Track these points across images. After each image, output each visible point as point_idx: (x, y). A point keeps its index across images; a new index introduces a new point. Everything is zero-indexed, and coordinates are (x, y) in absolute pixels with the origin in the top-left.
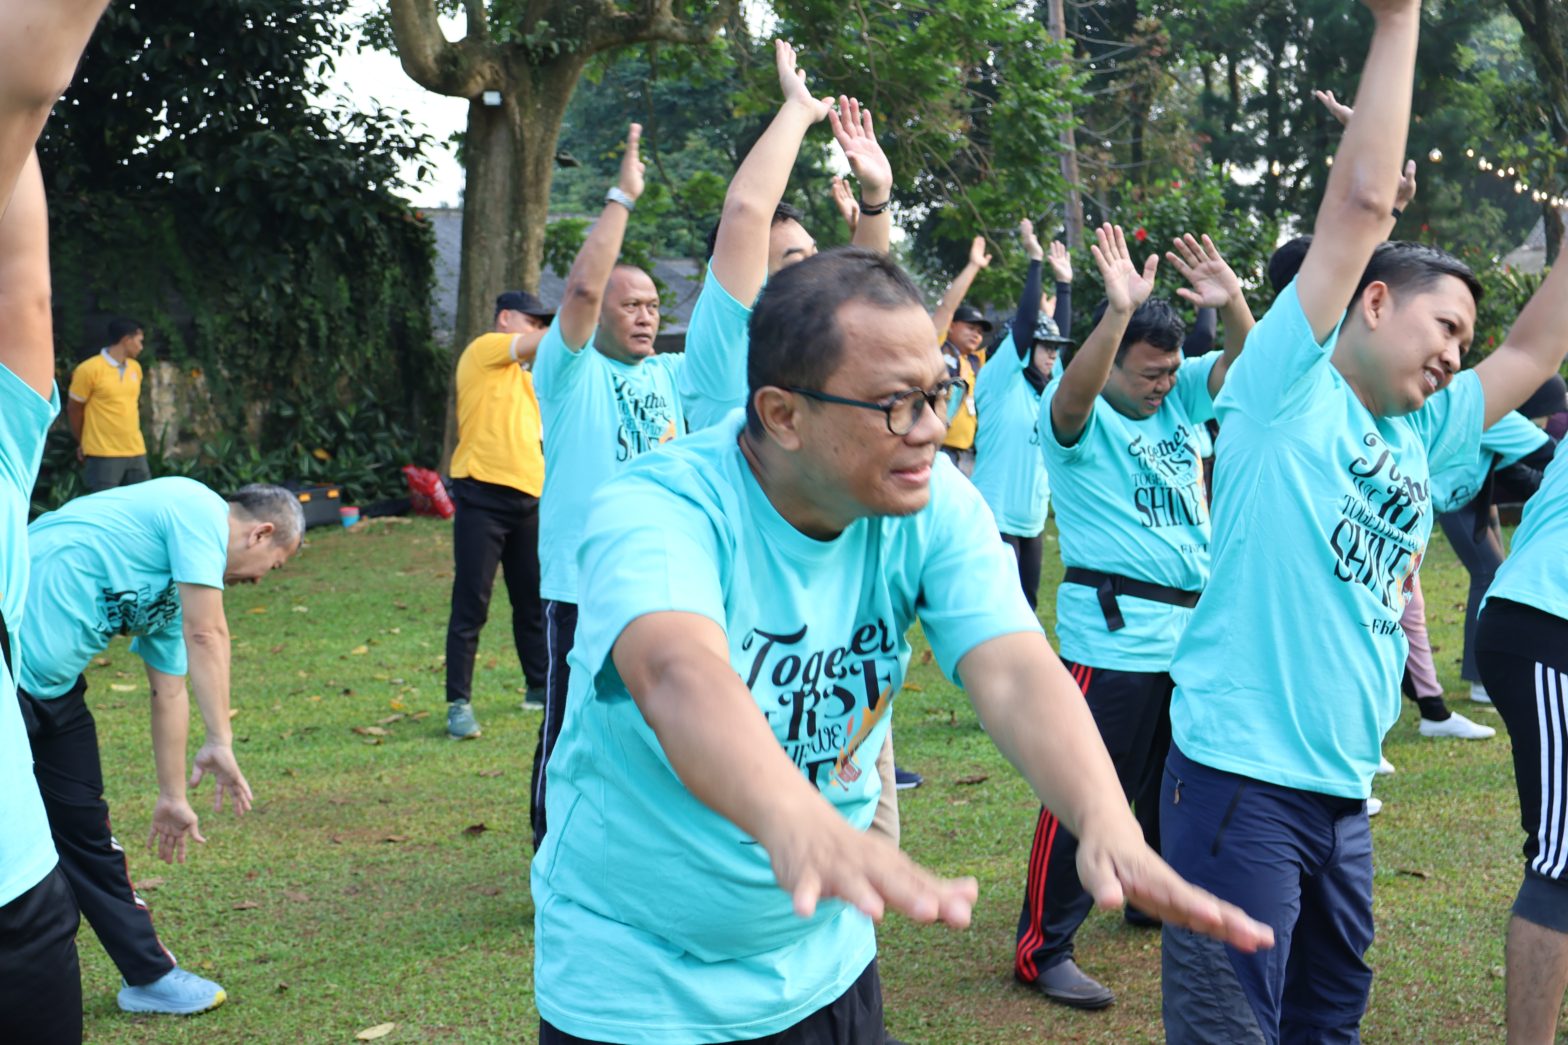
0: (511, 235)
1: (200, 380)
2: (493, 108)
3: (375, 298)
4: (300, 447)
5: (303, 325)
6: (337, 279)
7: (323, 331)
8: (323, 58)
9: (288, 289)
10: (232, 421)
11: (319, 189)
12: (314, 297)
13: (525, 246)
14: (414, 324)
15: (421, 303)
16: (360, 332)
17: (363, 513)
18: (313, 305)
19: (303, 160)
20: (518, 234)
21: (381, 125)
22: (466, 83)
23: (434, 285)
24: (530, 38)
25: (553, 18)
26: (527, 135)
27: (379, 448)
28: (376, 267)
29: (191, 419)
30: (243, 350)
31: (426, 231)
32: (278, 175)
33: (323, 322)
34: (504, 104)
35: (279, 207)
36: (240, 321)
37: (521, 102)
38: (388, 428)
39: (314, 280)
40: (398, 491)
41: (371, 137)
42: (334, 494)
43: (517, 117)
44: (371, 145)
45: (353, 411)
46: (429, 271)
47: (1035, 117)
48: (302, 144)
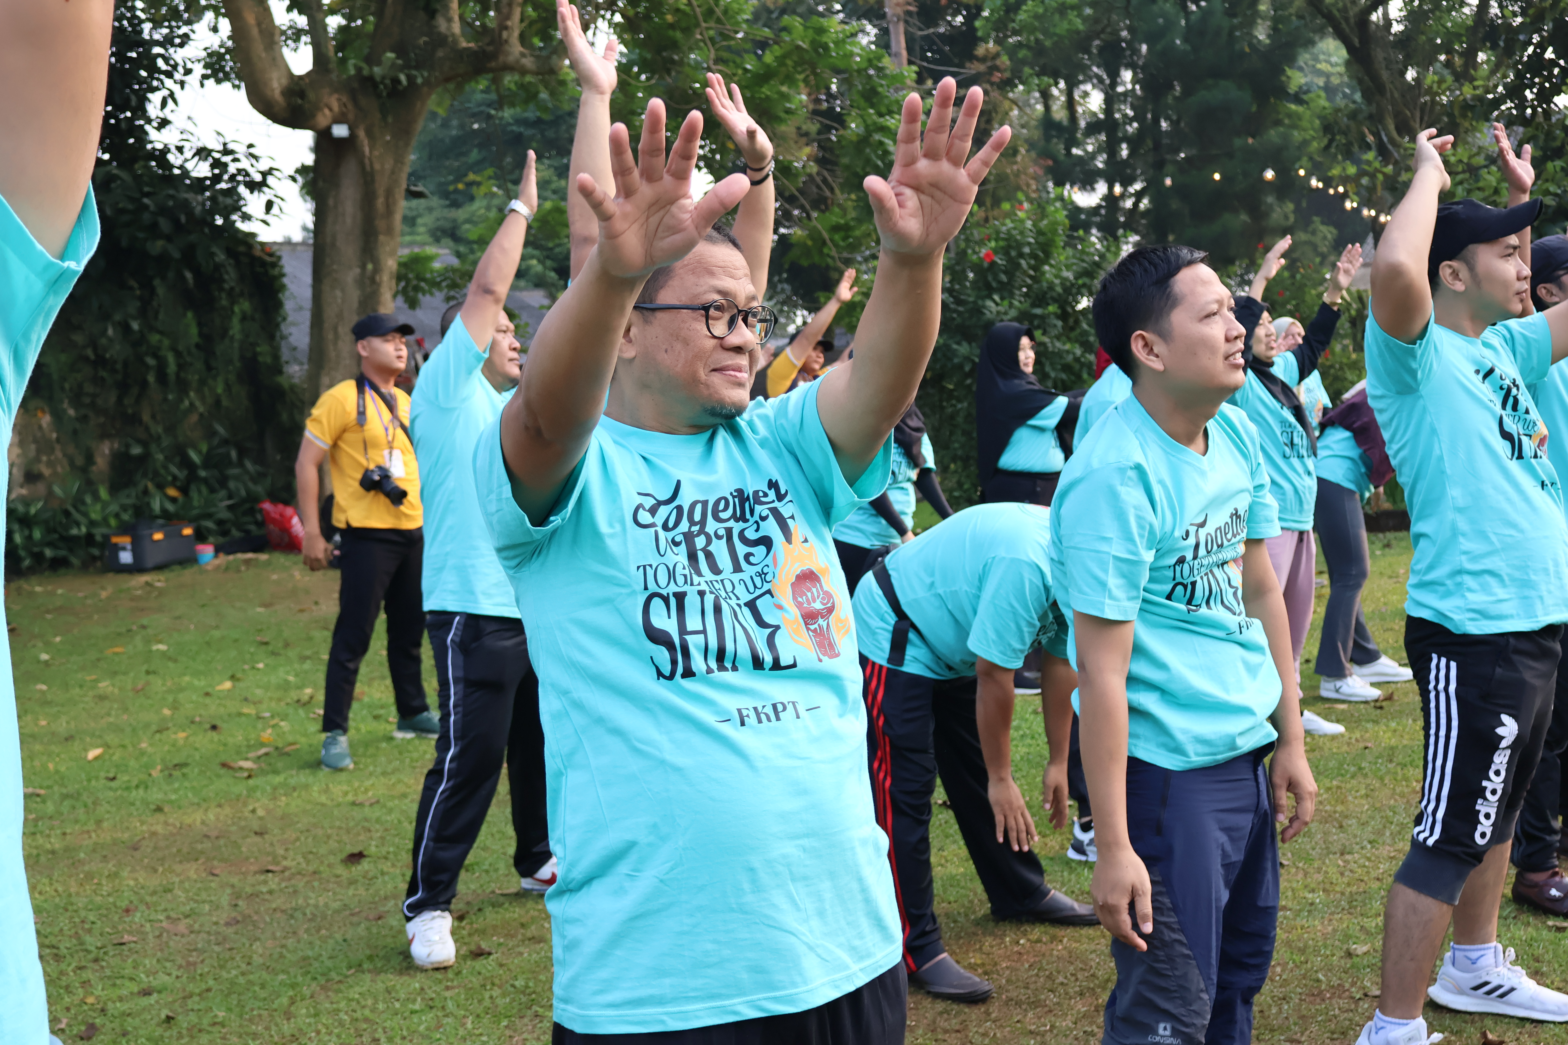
0: (363, 267)
1: (46, 420)
2: (341, 140)
3: (224, 333)
4: (150, 486)
5: (151, 361)
6: (185, 315)
7: (172, 367)
8: (165, 92)
9: (135, 326)
10: (80, 461)
11: (165, 225)
12: (161, 333)
13: (377, 278)
14: (265, 359)
15: (271, 337)
16: (209, 368)
17: (218, 550)
18: (160, 341)
19: (147, 195)
20: (370, 267)
21: (227, 159)
22: (313, 116)
23: (284, 319)
24: (377, 70)
25: (401, 50)
26: (377, 166)
27: (232, 485)
28: (224, 302)
29: (37, 460)
30: (89, 388)
31: (274, 265)
32: (122, 211)
33: (171, 359)
34: (353, 136)
35: (124, 243)
36: (86, 359)
37: (370, 134)
38: (241, 464)
39: (161, 316)
40: (252, 527)
41: (217, 171)
42: (188, 531)
43: (367, 150)
44: (216, 179)
45: (204, 448)
46: (279, 305)
48: (145, 179)
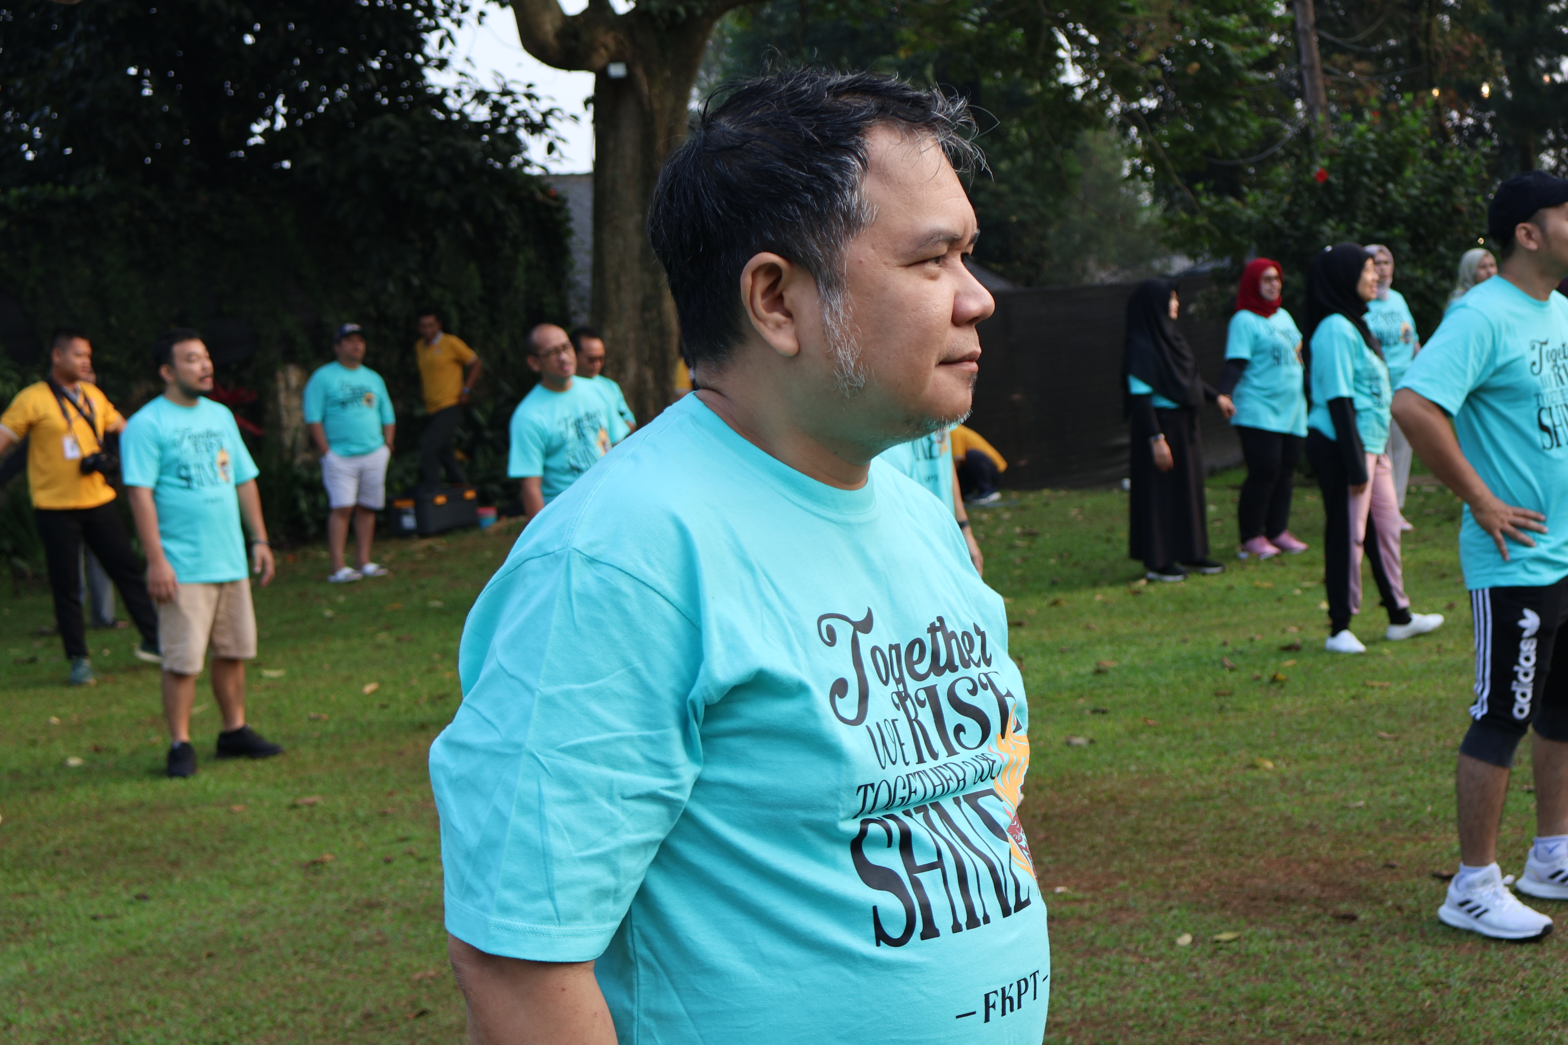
2: (618, 81)
3: (508, 285)
6: (467, 267)
8: (442, 32)
9: (416, 281)
11: (443, 175)
12: (443, 286)
14: (552, 310)
15: (559, 286)
17: (500, 514)
19: (425, 144)
21: (506, 100)
22: (590, 56)
23: (572, 265)
26: (657, 105)
28: (508, 252)
31: (559, 209)
32: (400, 163)
33: (453, 314)
34: (630, 75)
35: (403, 196)
37: (648, 71)
39: (443, 269)
41: (496, 114)
42: (470, 495)
43: (645, 88)
44: (496, 122)
45: (490, 407)
46: (567, 251)
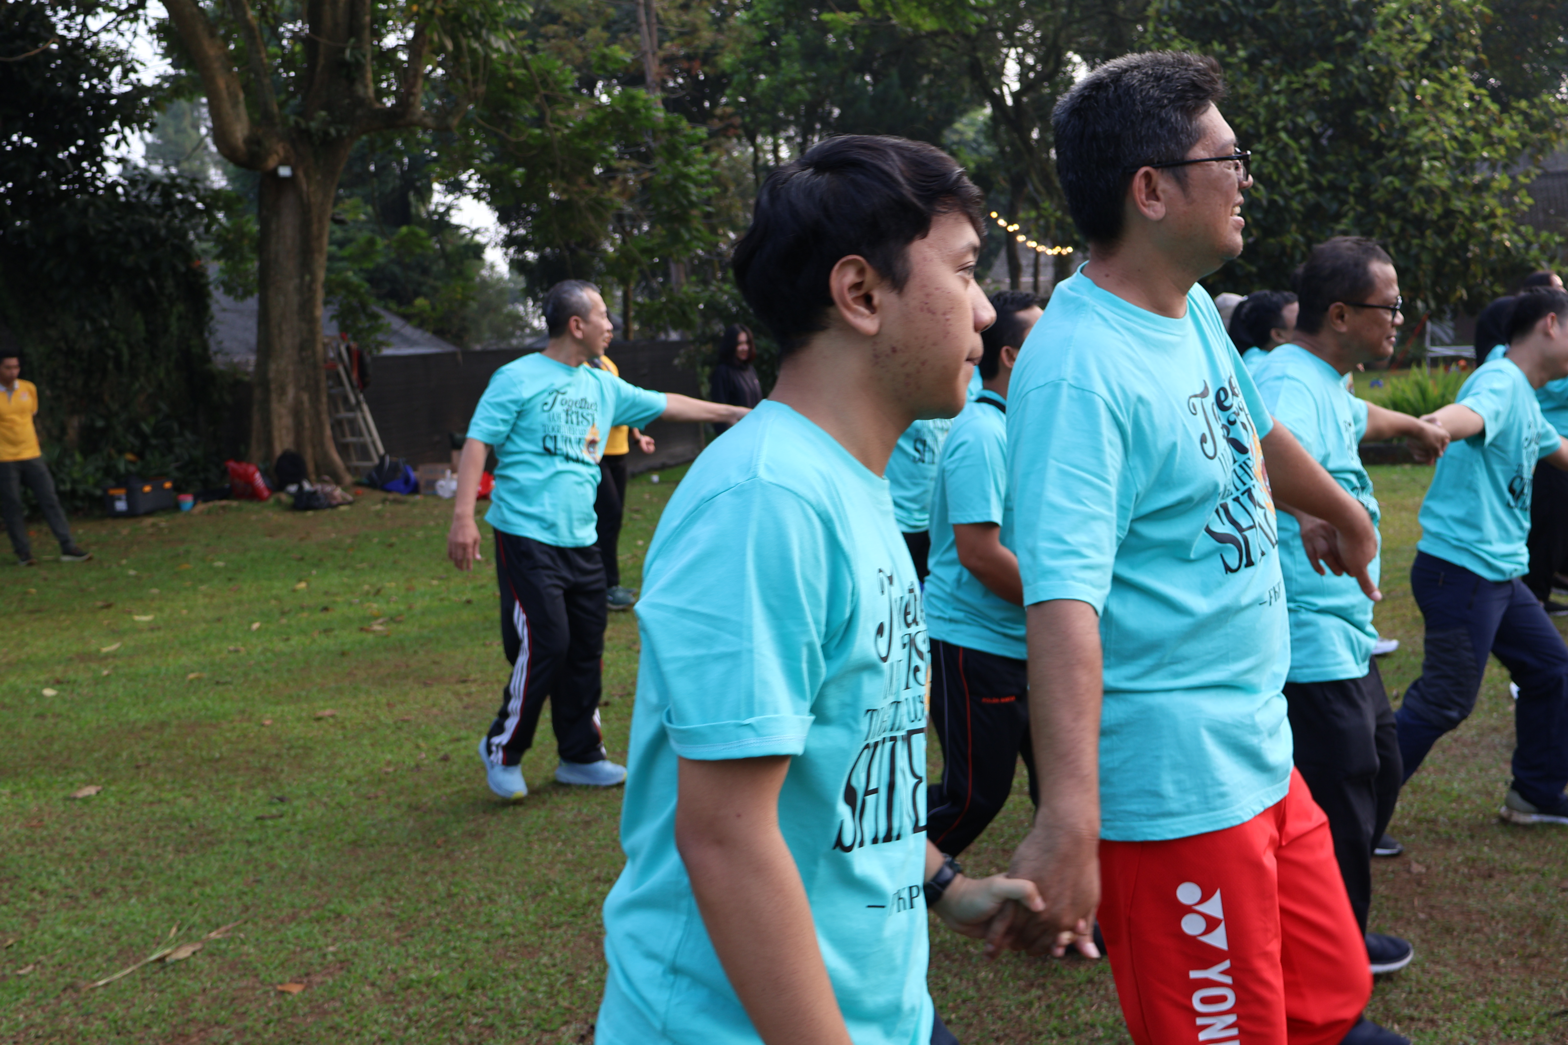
2: (285, 179)
3: (165, 329)
4: (113, 452)
5: (110, 352)
6: (134, 315)
7: (126, 357)
8: (119, 136)
9: (106, 323)
11: (135, 243)
12: (117, 329)
13: (312, 287)
14: (197, 350)
15: (201, 333)
16: (154, 358)
17: (197, 498)
18: (118, 336)
19: (118, 219)
20: (307, 278)
22: (262, 159)
25: (330, 109)
26: (312, 200)
27: (177, 450)
28: (165, 305)
30: (62, 373)
31: (201, 275)
32: (102, 232)
33: (125, 350)
34: (294, 177)
35: (102, 257)
37: (306, 174)
38: (182, 434)
39: (117, 316)
42: (168, 485)
43: (304, 186)
45: (152, 420)
46: (206, 308)
47: (685, 187)
